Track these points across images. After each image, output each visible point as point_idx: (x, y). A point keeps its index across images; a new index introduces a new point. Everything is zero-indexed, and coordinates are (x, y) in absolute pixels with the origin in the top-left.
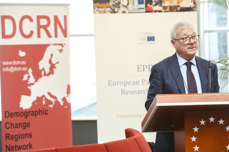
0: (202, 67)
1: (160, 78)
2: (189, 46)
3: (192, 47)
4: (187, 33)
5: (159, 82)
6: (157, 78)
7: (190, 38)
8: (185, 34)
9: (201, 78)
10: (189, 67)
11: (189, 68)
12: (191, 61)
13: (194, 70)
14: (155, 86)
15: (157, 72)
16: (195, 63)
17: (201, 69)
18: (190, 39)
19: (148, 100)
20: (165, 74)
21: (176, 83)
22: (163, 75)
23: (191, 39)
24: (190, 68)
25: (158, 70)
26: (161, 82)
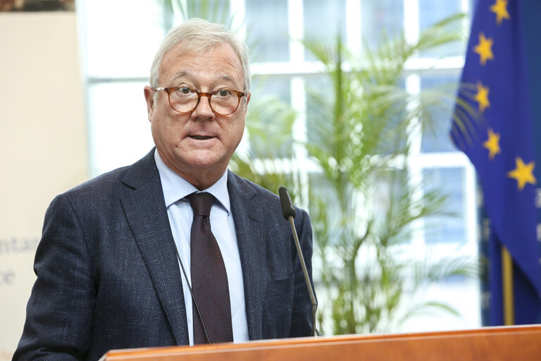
0: (252, 219)
1: (82, 248)
2: (190, 126)
3: (203, 134)
4: (195, 74)
5: (79, 263)
6: (71, 250)
7: (200, 95)
8: (184, 74)
9: (246, 262)
10: (201, 212)
11: (200, 218)
12: (210, 190)
13: (222, 226)
14: (61, 282)
15: (70, 225)
16: (225, 201)
17: (246, 224)
18: (199, 100)
19: (27, 343)
20: (106, 235)
21: (149, 272)
22: (97, 240)
23: (204, 99)
24: (206, 218)
25: (77, 216)
26: (86, 267)
